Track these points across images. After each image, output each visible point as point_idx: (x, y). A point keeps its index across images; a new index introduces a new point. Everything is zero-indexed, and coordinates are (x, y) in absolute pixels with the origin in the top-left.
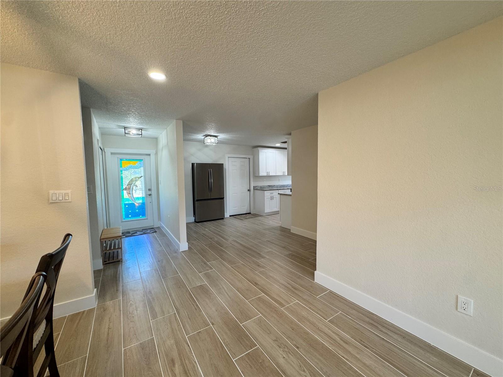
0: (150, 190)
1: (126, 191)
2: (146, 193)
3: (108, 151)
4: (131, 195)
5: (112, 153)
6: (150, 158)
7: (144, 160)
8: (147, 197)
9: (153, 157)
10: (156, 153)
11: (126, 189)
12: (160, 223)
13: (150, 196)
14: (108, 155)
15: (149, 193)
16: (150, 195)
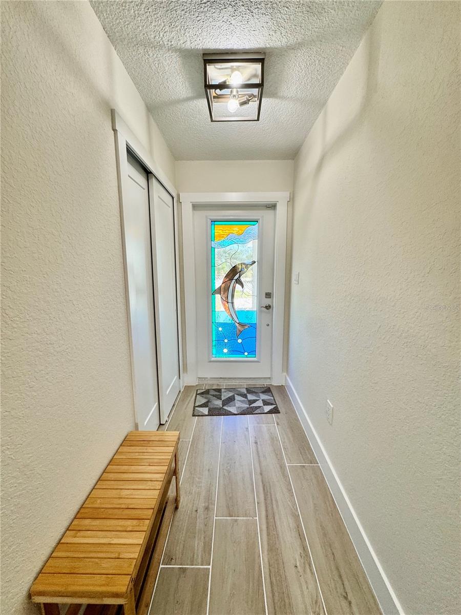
0: (268, 295)
1: (219, 295)
2: (260, 301)
3: (188, 199)
4: (230, 305)
5: (195, 207)
6: (275, 215)
7: (260, 221)
8: (260, 311)
9: (281, 209)
10: (292, 201)
11: (219, 291)
12: (286, 378)
13: (268, 309)
14: (187, 208)
15: (267, 302)
16: (268, 307)
